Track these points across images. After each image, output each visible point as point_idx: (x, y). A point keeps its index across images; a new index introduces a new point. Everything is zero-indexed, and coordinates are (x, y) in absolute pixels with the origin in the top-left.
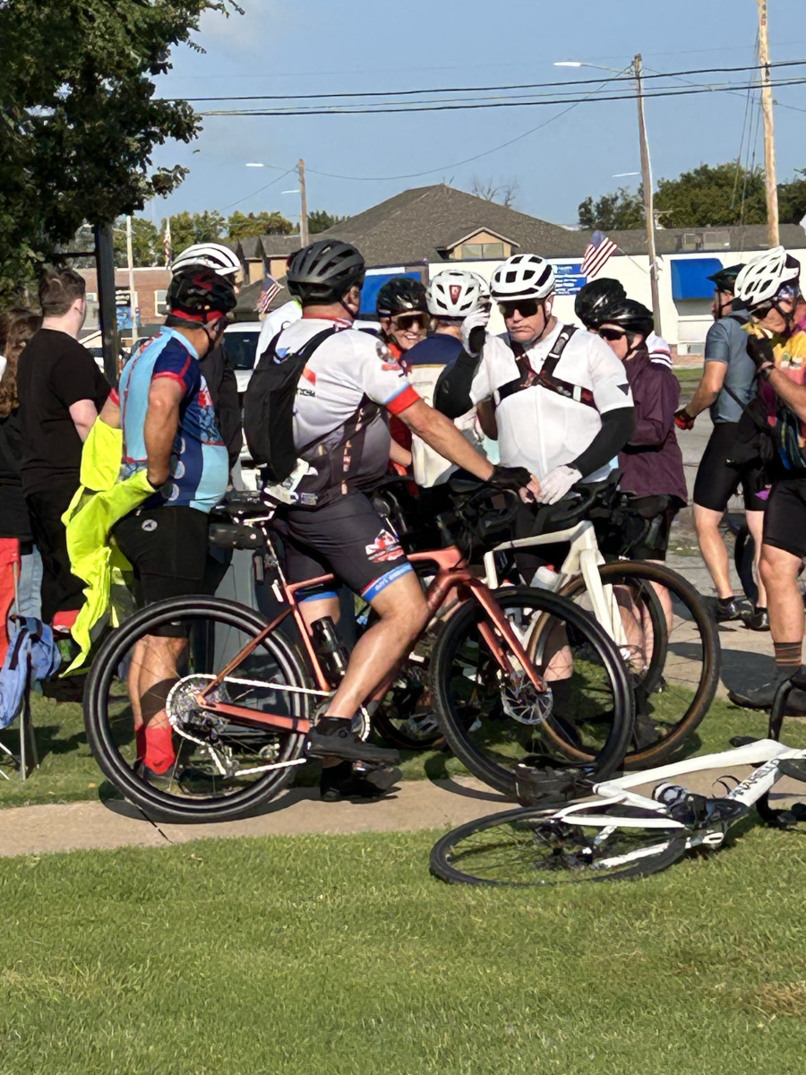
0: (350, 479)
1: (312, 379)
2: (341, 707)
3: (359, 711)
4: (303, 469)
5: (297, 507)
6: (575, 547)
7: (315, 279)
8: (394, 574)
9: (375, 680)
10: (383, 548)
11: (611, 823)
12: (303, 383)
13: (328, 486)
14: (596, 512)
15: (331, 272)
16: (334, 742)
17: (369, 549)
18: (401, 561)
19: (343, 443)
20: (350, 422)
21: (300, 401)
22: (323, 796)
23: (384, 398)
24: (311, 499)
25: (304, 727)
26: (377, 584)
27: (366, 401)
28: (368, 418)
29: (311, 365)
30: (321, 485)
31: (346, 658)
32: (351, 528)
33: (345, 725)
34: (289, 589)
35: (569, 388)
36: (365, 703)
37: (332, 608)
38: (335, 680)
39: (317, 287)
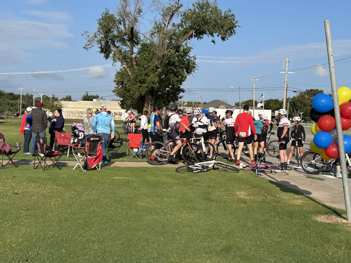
0: (174, 130)
1: (171, 119)
2: (172, 154)
3: (174, 155)
4: (170, 129)
5: (169, 133)
6: (201, 139)
7: (173, 109)
8: (179, 140)
9: (176, 151)
10: (178, 138)
11: (196, 168)
12: (170, 119)
13: (172, 131)
14: (204, 136)
15: (174, 108)
16: (171, 157)
17: (176, 138)
18: (180, 139)
19: (174, 126)
20: (175, 124)
21: (170, 121)
22: (170, 163)
23: (179, 122)
24: (170, 132)
25: (168, 156)
26: (177, 141)
27: (177, 122)
28: (177, 124)
29: (171, 117)
30: (171, 130)
31: (173, 149)
32: (175, 135)
33: (173, 156)
34: (168, 141)
35: (202, 122)
36: (175, 154)
37: (173, 144)
38: (172, 151)
39: (173, 110)
